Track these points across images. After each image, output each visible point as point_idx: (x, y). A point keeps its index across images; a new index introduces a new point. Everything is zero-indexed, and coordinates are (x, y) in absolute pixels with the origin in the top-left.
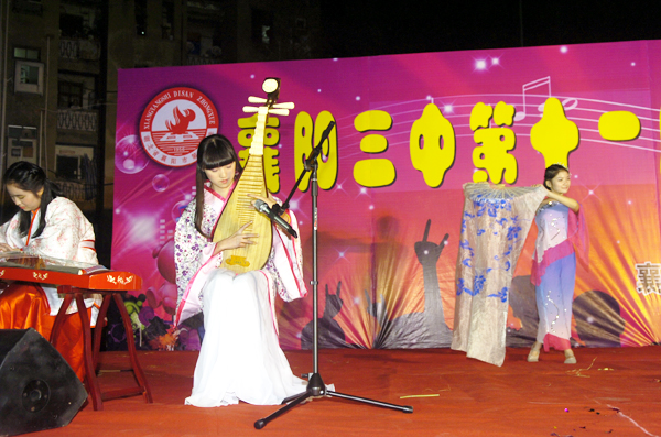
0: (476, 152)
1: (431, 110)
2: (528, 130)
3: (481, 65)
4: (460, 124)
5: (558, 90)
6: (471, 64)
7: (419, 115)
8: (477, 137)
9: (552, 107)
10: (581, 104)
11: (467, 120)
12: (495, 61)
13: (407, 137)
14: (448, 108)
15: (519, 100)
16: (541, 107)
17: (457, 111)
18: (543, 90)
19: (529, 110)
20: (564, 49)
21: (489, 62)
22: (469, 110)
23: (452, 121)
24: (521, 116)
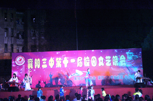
0: (57, 64)
1: (51, 58)
2: (63, 61)
3: (57, 53)
4: (55, 60)
5: (66, 56)
6: (56, 53)
7: (50, 59)
8: (57, 62)
9: (65, 58)
10: (69, 58)
11: (56, 60)
12: (59, 53)
13: (48, 62)
14: (53, 58)
15: (62, 57)
16: (64, 58)
17: (54, 59)
18: (65, 56)
19: (63, 59)
20: (67, 51)
21: (58, 53)
22: (56, 59)
23: (54, 60)
24: (62, 59)
